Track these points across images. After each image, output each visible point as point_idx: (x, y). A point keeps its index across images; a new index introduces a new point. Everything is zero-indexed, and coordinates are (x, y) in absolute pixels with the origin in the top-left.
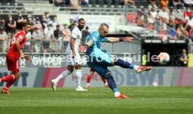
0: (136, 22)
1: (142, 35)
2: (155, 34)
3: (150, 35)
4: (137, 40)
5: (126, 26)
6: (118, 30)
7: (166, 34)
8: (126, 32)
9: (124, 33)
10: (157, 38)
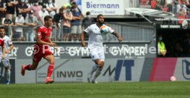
0: (150, 4)
1: (157, 19)
2: (173, 18)
3: (167, 19)
4: (152, 24)
5: (138, 9)
6: (128, 13)
7: (186, 18)
8: (138, 15)
9: (135, 17)
10: (175, 23)
